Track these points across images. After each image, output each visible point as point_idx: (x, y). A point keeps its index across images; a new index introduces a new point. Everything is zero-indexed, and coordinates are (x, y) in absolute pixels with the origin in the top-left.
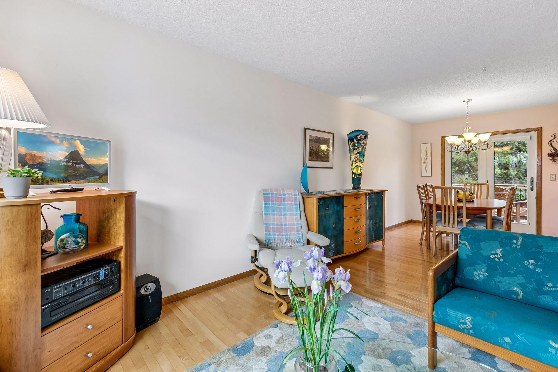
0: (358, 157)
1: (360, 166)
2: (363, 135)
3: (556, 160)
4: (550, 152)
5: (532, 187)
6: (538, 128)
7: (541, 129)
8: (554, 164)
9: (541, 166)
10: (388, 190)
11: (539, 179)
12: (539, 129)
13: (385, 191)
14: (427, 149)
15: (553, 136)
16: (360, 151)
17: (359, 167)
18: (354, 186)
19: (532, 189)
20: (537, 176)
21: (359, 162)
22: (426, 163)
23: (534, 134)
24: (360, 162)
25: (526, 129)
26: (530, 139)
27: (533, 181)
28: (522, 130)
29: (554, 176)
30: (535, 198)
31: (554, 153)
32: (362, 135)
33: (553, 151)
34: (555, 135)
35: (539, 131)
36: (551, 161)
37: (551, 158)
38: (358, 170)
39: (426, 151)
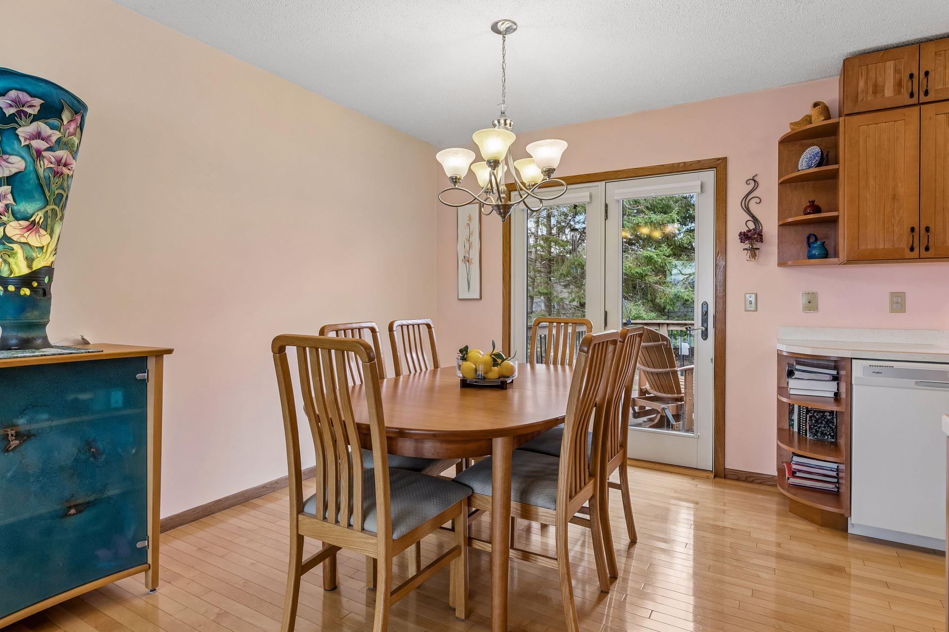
0: (10, 196)
1: (23, 240)
2: (32, 96)
3: (757, 252)
4: (745, 229)
5: (704, 329)
6: (719, 159)
7: (725, 160)
8: (752, 263)
9: (725, 267)
10: (170, 351)
11: (720, 307)
12: (720, 161)
13: (159, 354)
14: (470, 220)
15: (752, 183)
16: (14, 171)
17: (15, 246)
18: (6, 334)
19: (705, 335)
20: (716, 297)
21: (14, 224)
22: (467, 260)
23: (709, 177)
24: (24, 223)
25: (692, 163)
26: (699, 190)
27: (707, 312)
28: (682, 165)
29: (753, 299)
30: (712, 362)
31: (754, 229)
32: (24, 97)
33: (751, 226)
34: (756, 179)
35: (719, 166)
36: (745, 255)
37: (747, 245)
38: (11, 260)
39: (468, 225)
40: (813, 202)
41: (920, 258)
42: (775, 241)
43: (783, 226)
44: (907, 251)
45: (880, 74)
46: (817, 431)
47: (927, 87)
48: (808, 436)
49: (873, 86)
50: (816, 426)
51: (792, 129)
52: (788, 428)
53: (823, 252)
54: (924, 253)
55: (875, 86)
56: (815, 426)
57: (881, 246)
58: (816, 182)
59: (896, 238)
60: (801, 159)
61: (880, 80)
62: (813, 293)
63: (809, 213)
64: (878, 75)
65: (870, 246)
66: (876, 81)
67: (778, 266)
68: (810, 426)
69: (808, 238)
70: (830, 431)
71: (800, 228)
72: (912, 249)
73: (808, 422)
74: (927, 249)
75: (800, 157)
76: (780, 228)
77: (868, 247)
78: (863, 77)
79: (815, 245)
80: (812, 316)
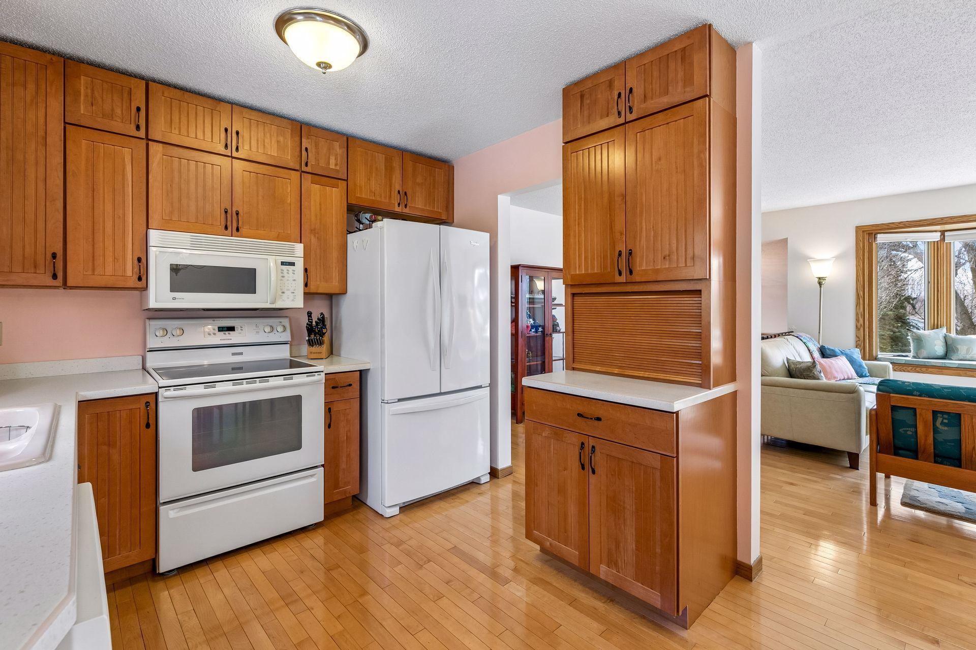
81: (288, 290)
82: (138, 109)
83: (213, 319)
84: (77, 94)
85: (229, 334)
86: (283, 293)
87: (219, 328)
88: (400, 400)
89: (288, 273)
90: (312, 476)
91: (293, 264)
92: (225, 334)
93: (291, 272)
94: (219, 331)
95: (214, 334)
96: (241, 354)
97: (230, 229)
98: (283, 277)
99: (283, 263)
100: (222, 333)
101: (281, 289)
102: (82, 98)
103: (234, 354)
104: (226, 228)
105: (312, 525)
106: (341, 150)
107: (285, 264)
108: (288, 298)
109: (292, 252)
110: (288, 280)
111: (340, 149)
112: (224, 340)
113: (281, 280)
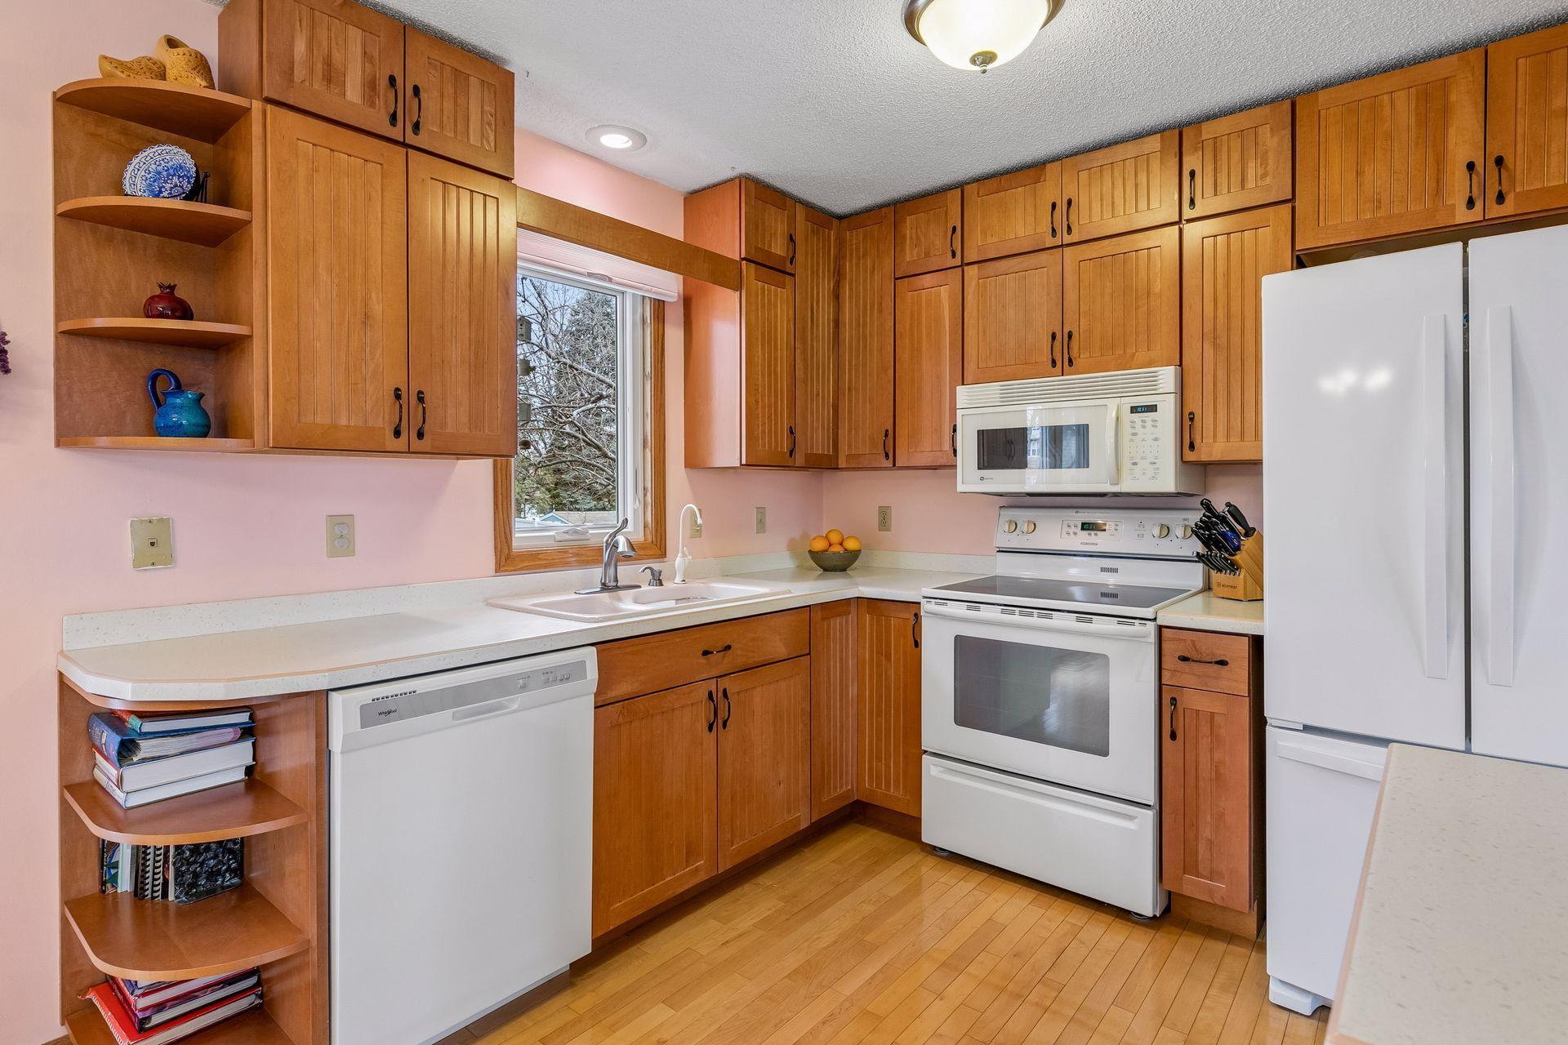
40: (172, 288)
41: (409, 452)
42: (46, 372)
43: (70, 337)
44: (389, 433)
45: (337, 44)
46: (196, 876)
47: (419, 116)
48: (171, 897)
49: (324, 63)
50: (195, 862)
51: (107, 75)
52: (96, 888)
53: (198, 420)
54: (416, 444)
55: (328, 63)
56: (190, 864)
57: (343, 422)
58: (167, 240)
59: (369, 407)
60: (130, 168)
61: (337, 56)
62: (161, 520)
63: (161, 315)
64: (333, 44)
65: (323, 419)
66: (330, 55)
67: (58, 444)
68: (177, 871)
69: (154, 378)
70: (229, 860)
71: (123, 350)
72: (397, 433)
73: (171, 860)
74: (420, 435)
75: (128, 161)
76: (64, 340)
77: (319, 420)
78: (304, 31)
79: (178, 401)
80: (158, 579)
81: (1143, 458)
82: (954, 229)
83: (1077, 510)
84: (904, 237)
85: (1096, 534)
86: (1135, 464)
87: (1083, 524)
88: (1307, 729)
89: (1144, 427)
90: (1130, 818)
91: (1152, 408)
92: (1090, 534)
93: (1149, 424)
94: (1083, 529)
95: (1075, 534)
96: (1115, 570)
97: (1059, 364)
98: (1134, 434)
99: (1134, 410)
100: (1086, 532)
101: (1132, 458)
102: (908, 242)
103: (1103, 570)
104: (1054, 362)
105: (1141, 915)
106: (1275, 139)
107: (1139, 410)
108: (1144, 474)
109: (1152, 385)
110: (1143, 440)
111: (1272, 136)
112: (1090, 544)
113: (1132, 440)
